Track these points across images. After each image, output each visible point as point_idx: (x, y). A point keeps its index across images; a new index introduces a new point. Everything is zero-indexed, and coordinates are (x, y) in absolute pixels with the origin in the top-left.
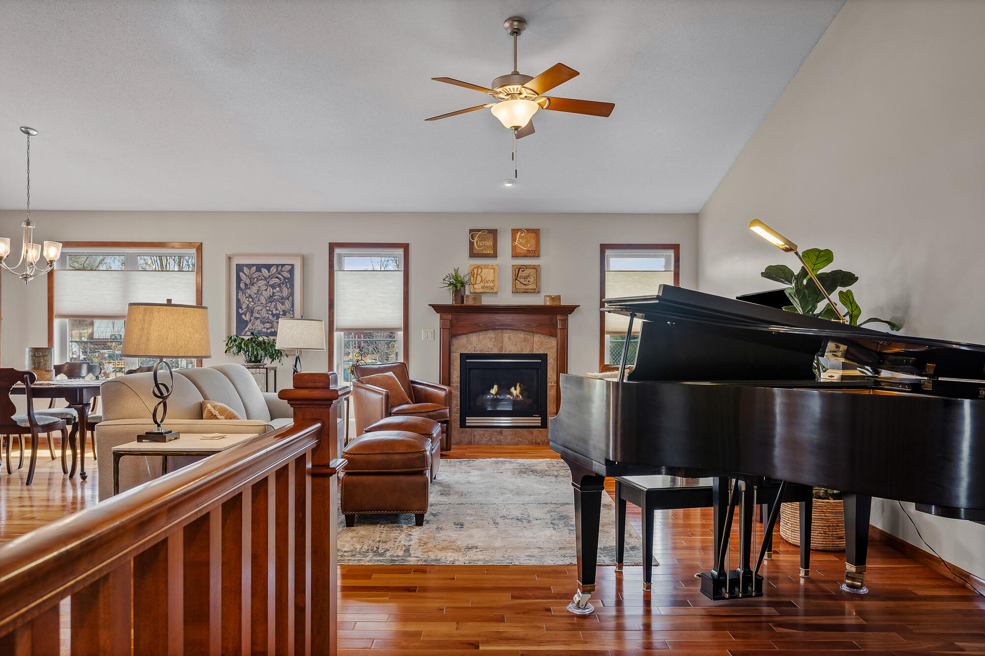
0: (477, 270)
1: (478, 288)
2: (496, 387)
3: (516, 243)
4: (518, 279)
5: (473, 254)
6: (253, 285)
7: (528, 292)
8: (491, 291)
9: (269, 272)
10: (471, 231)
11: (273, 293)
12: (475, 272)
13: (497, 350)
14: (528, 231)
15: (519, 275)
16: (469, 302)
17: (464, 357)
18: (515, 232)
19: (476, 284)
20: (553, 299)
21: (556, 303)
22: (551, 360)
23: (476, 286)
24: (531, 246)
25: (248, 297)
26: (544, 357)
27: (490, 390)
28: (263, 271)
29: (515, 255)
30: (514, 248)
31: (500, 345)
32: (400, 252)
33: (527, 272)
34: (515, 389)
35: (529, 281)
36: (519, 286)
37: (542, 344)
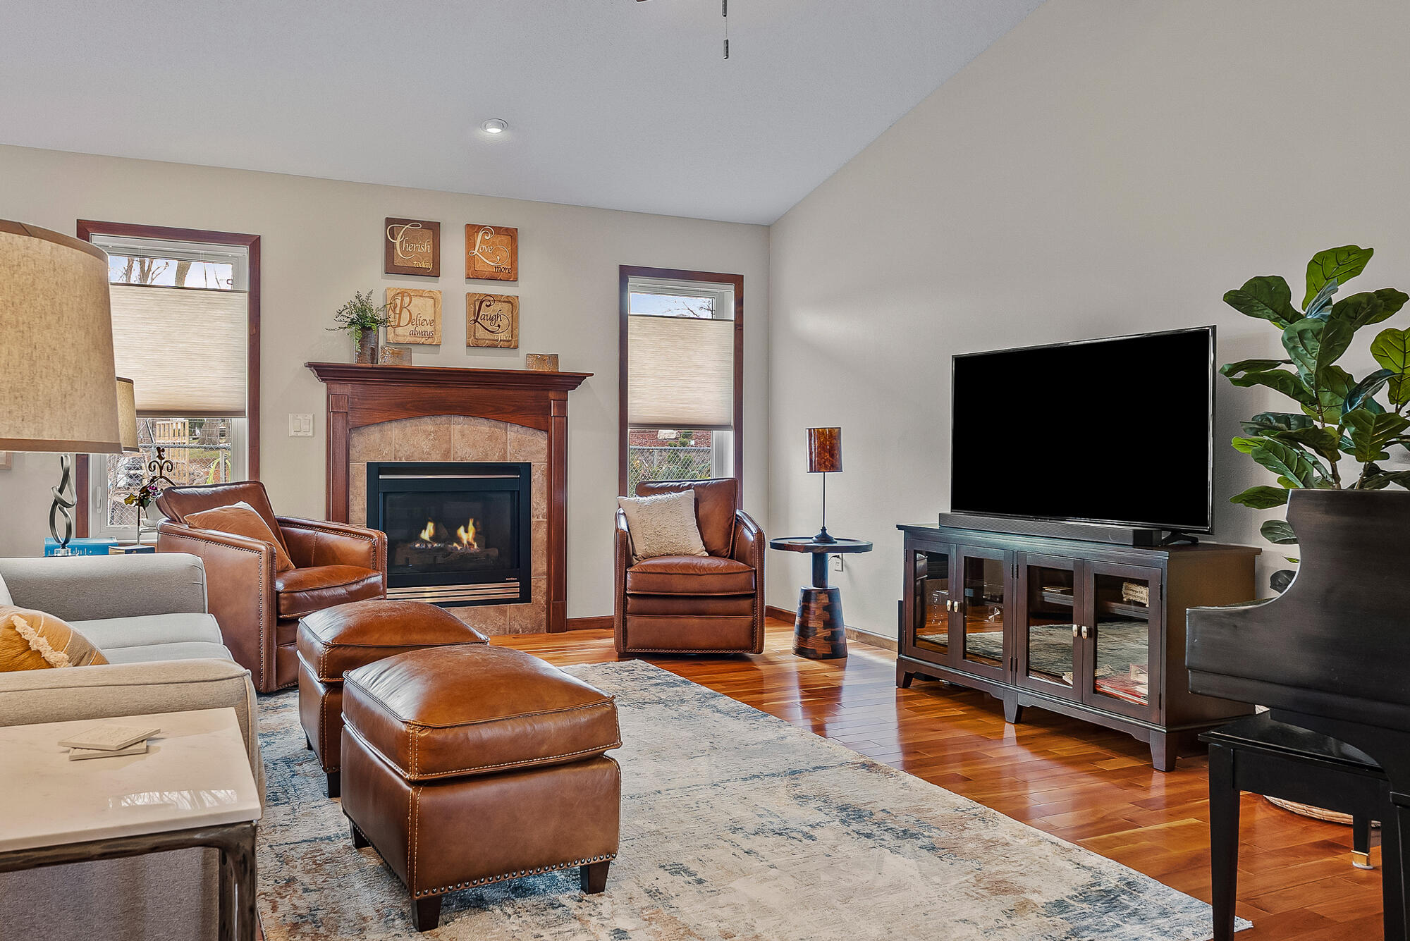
0: (402, 300)
1: (403, 333)
2: (430, 526)
3: (476, 252)
4: (479, 320)
5: (392, 268)
7: (496, 347)
8: (430, 341)
10: (389, 221)
12: (398, 302)
13: (439, 457)
14: (498, 230)
15: (481, 313)
16: (385, 360)
17: (375, 469)
18: (472, 230)
19: (399, 326)
20: (541, 358)
21: (546, 369)
22: (538, 474)
23: (399, 330)
24: (502, 259)
26: (523, 470)
27: (421, 532)
29: (473, 276)
30: (471, 260)
31: (445, 446)
32: (243, 252)
33: (496, 307)
34: (466, 531)
35: (499, 326)
36: (481, 333)
37: (521, 445)
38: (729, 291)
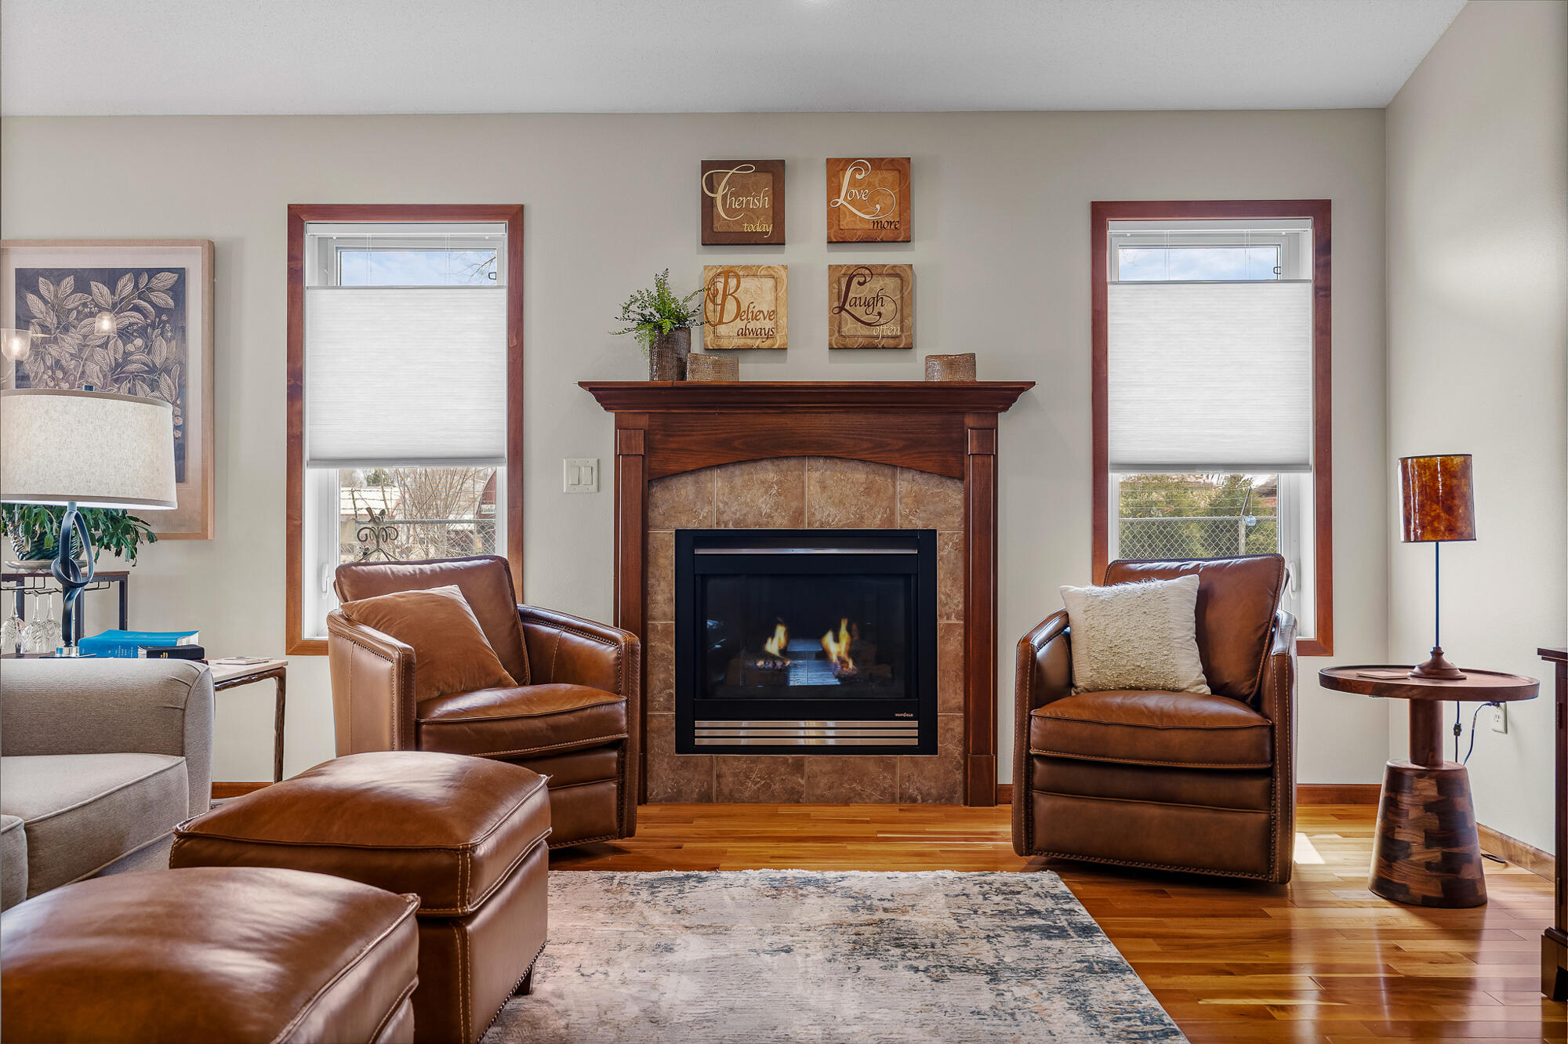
0: (726, 283)
1: (729, 333)
2: (780, 631)
3: (841, 201)
4: (847, 307)
5: (713, 236)
6: (66, 329)
7: (875, 348)
8: (768, 344)
9: (113, 293)
10: (706, 166)
11: (126, 354)
12: (720, 286)
13: (785, 522)
14: (877, 163)
15: (851, 295)
16: (702, 374)
17: (687, 540)
18: (836, 167)
19: (721, 322)
20: (951, 362)
21: (960, 377)
22: (948, 548)
23: (722, 330)
24: (884, 209)
25: (51, 368)
26: (926, 540)
27: (765, 642)
28: (95, 290)
29: (838, 239)
30: (834, 214)
31: (794, 504)
32: (498, 231)
33: (875, 285)
34: (837, 640)
35: (880, 314)
36: (850, 327)
37: (918, 500)
38: (1304, 230)
